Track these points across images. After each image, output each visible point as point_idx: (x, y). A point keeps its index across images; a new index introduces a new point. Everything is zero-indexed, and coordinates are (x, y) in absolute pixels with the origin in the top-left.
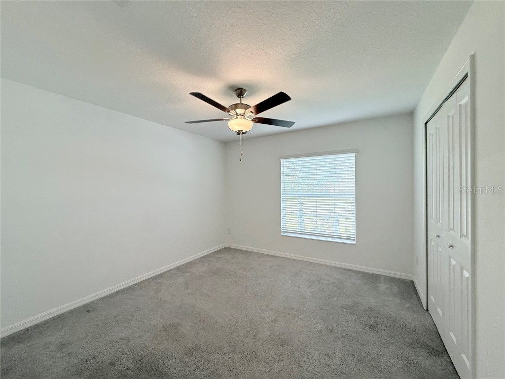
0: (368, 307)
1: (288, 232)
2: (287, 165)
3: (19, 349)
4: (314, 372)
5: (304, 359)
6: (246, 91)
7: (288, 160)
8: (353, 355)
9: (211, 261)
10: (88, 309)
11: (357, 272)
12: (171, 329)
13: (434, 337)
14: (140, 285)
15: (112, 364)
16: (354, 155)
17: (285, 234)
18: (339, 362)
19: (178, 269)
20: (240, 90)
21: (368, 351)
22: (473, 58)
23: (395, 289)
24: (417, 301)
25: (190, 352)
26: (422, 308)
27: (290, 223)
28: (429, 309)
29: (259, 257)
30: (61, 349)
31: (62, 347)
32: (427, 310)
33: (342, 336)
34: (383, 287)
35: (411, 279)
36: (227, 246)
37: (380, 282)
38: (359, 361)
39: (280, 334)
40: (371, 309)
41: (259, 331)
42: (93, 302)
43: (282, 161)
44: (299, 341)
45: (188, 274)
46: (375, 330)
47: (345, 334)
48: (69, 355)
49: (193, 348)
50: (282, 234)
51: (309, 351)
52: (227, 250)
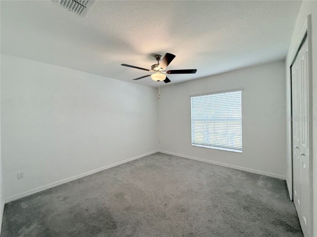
0: (246, 195)
1: (196, 144)
2: (195, 101)
3: (46, 198)
4: (199, 230)
5: (194, 221)
6: (161, 56)
7: (195, 97)
8: (228, 224)
9: (147, 160)
10: (79, 181)
11: (243, 172)
12: (119, 196)
13: (294, 220)
14: (106, 171)
15: (87, 210)
16: (240, 92)
17: (194, 145)
18: (217, 226)
19: (128, 163)
20: (157, 56)
21: (240, 222)
22: (310, 17)
23: (270, 185)
24: (286, 194)
25: (127, 209)
26: (289, 199)
27: (197, 138)
28: (294, 200)
29: (177, 159)
30: (64, 200)
31: (65, 199)
32: (293, 201)
33: (223, 211)
34: (260, 183)
35: (284, 179)
36: (158, 151)
37: (259, 180)
38: (232, 227)
39: (182, 205)
40: (248, 196)
41: (169, 202)
42: (82, 178)
43: (191, 98)
44: (193, 211)
45: (133, 167)
46: (248, 210)
47: (225, 210)
48: (67, 203)
49: (129, 207)
50: (192, 145)
51: (198, 217)
52: (158, 153)
